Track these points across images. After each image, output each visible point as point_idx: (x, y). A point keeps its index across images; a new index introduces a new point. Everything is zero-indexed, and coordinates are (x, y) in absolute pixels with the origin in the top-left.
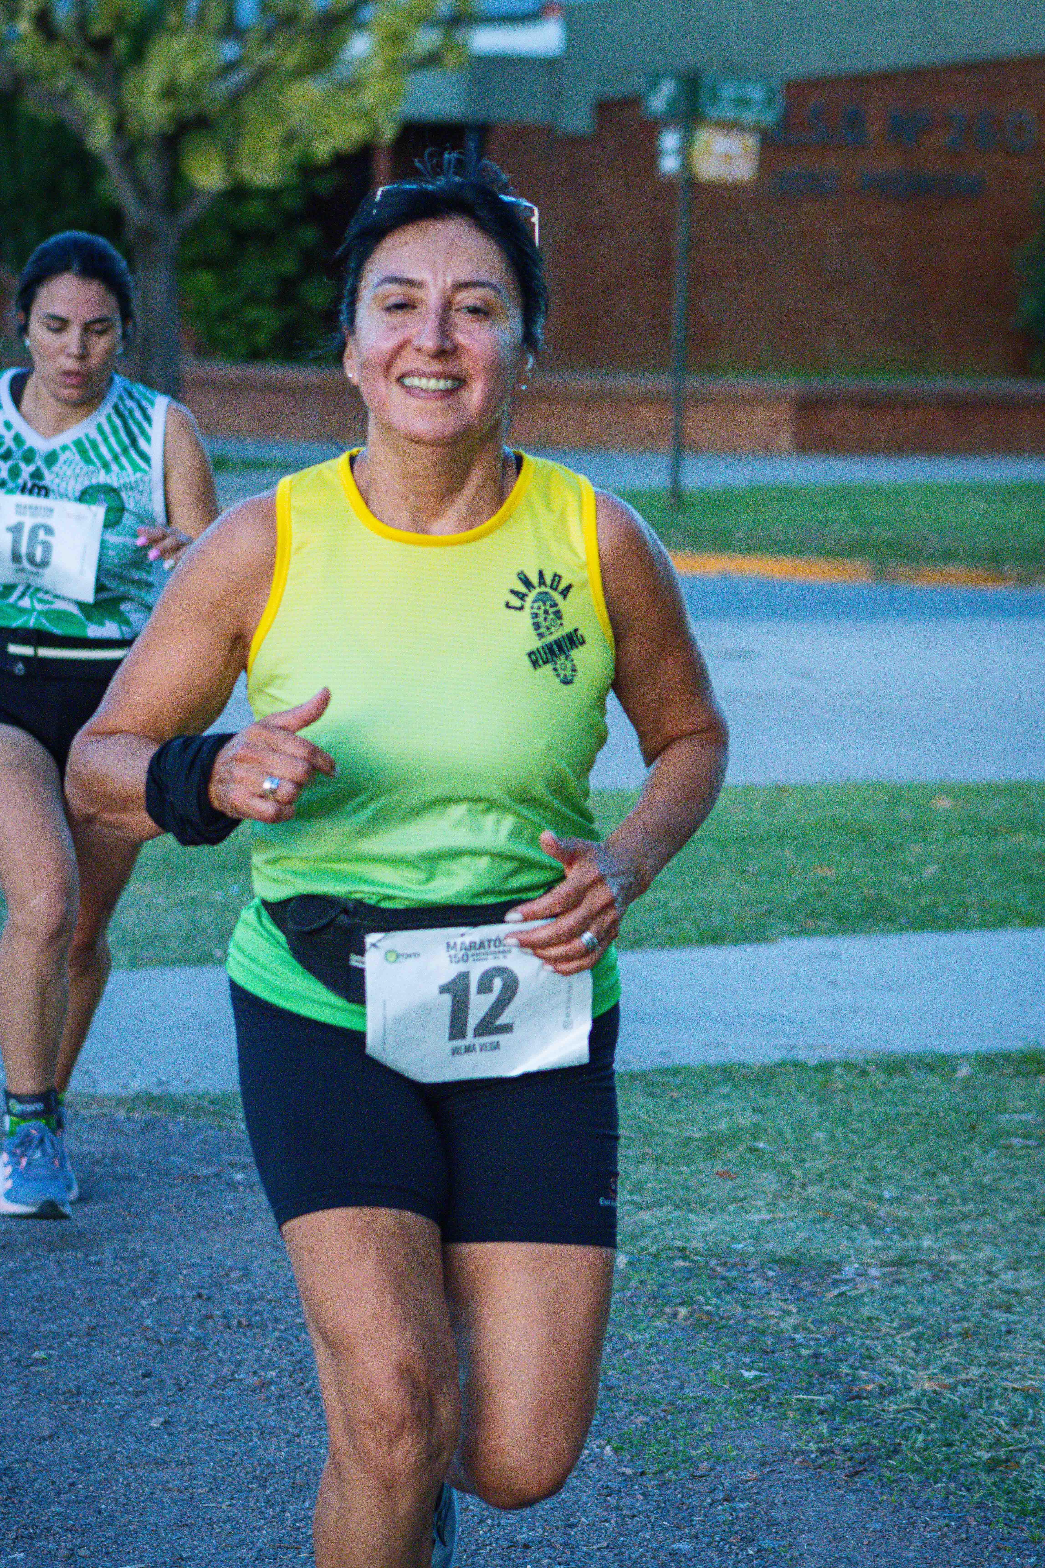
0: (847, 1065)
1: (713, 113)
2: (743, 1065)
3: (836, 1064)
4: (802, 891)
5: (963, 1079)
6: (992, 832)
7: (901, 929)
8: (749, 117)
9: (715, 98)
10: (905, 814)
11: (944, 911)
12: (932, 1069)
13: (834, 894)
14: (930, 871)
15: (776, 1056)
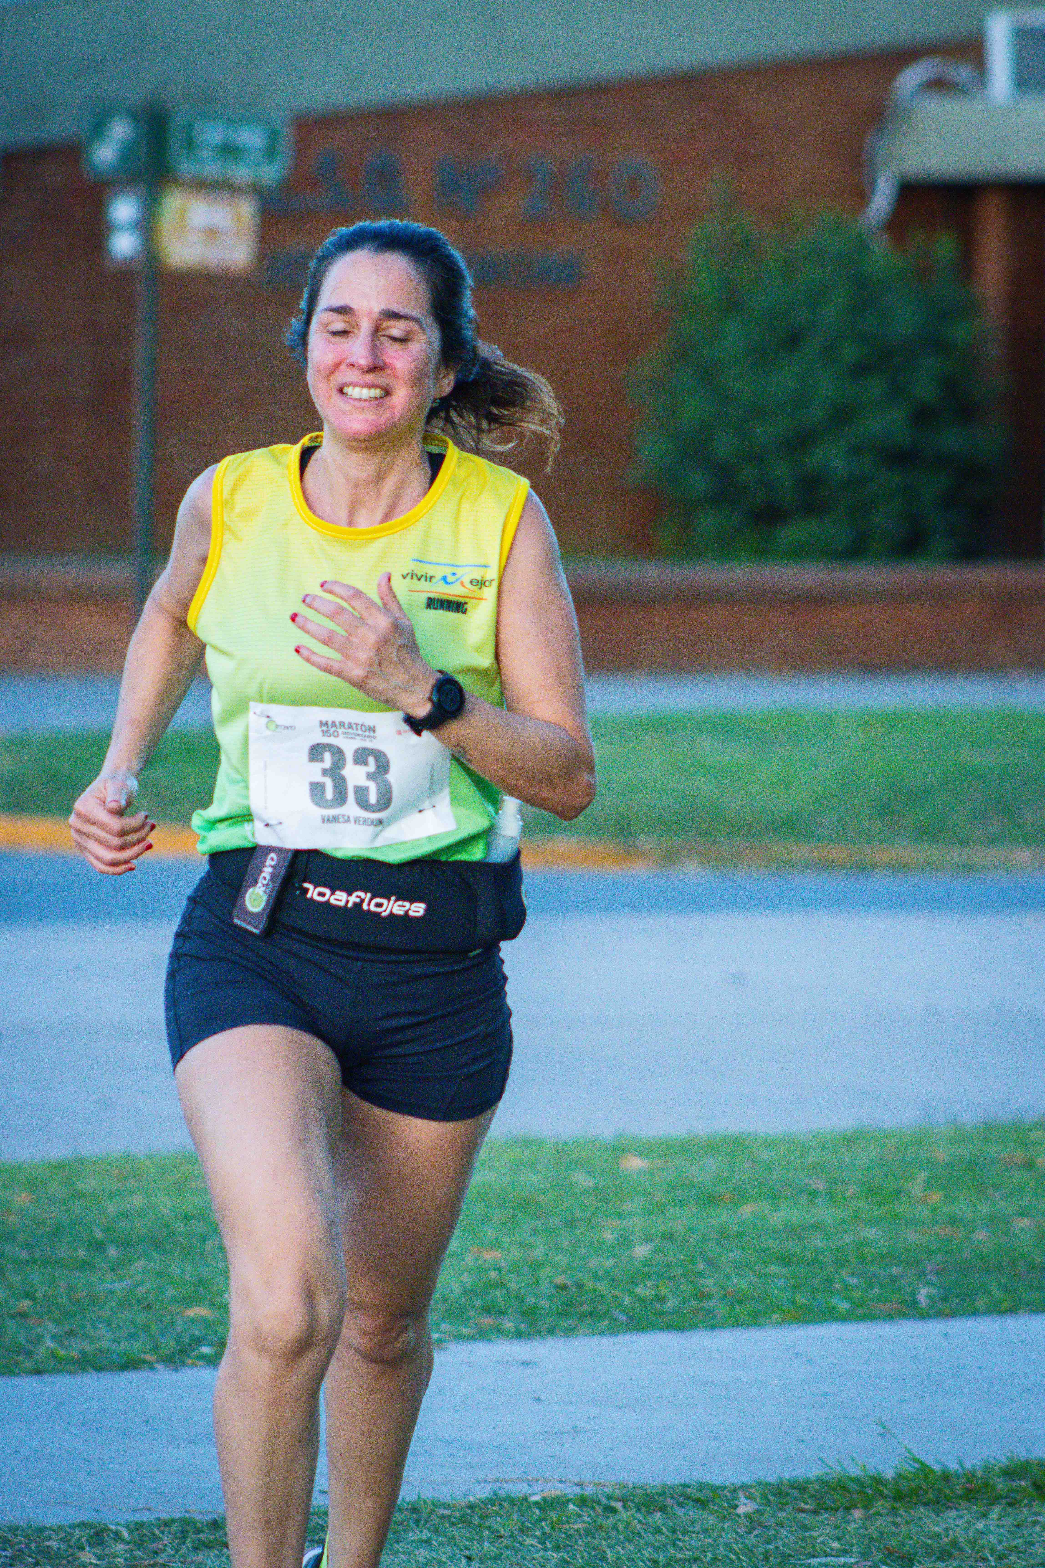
0: (582, 1502)
1: (186, 168)
2: (438, 1504)
3: (569, 1501)
4: (468, 1280)
5: (747, 1516)
6: (711, 1200)
7: (615, 1329)
8: (241, 173)
9: (190, 144)
10: (581, 1179)
11: (672, 1303)
12: (701, 1504)
13: (513, 1282)
14: (642, 1251)
15: (484, 1492)
